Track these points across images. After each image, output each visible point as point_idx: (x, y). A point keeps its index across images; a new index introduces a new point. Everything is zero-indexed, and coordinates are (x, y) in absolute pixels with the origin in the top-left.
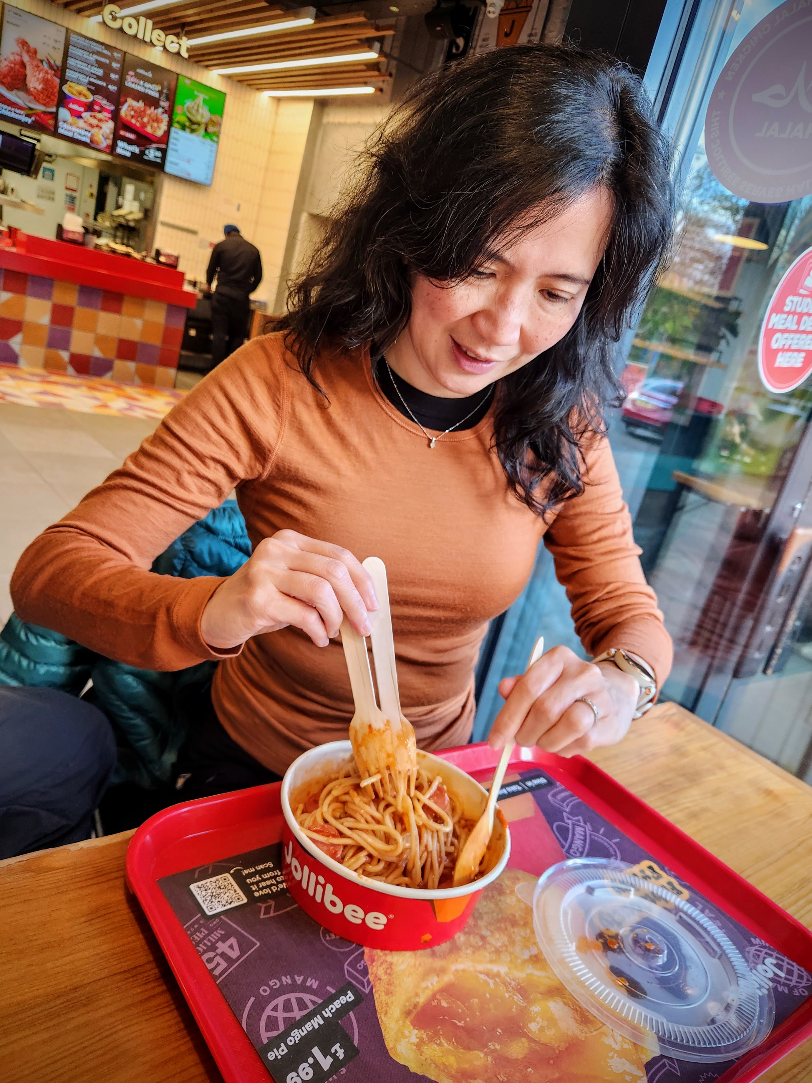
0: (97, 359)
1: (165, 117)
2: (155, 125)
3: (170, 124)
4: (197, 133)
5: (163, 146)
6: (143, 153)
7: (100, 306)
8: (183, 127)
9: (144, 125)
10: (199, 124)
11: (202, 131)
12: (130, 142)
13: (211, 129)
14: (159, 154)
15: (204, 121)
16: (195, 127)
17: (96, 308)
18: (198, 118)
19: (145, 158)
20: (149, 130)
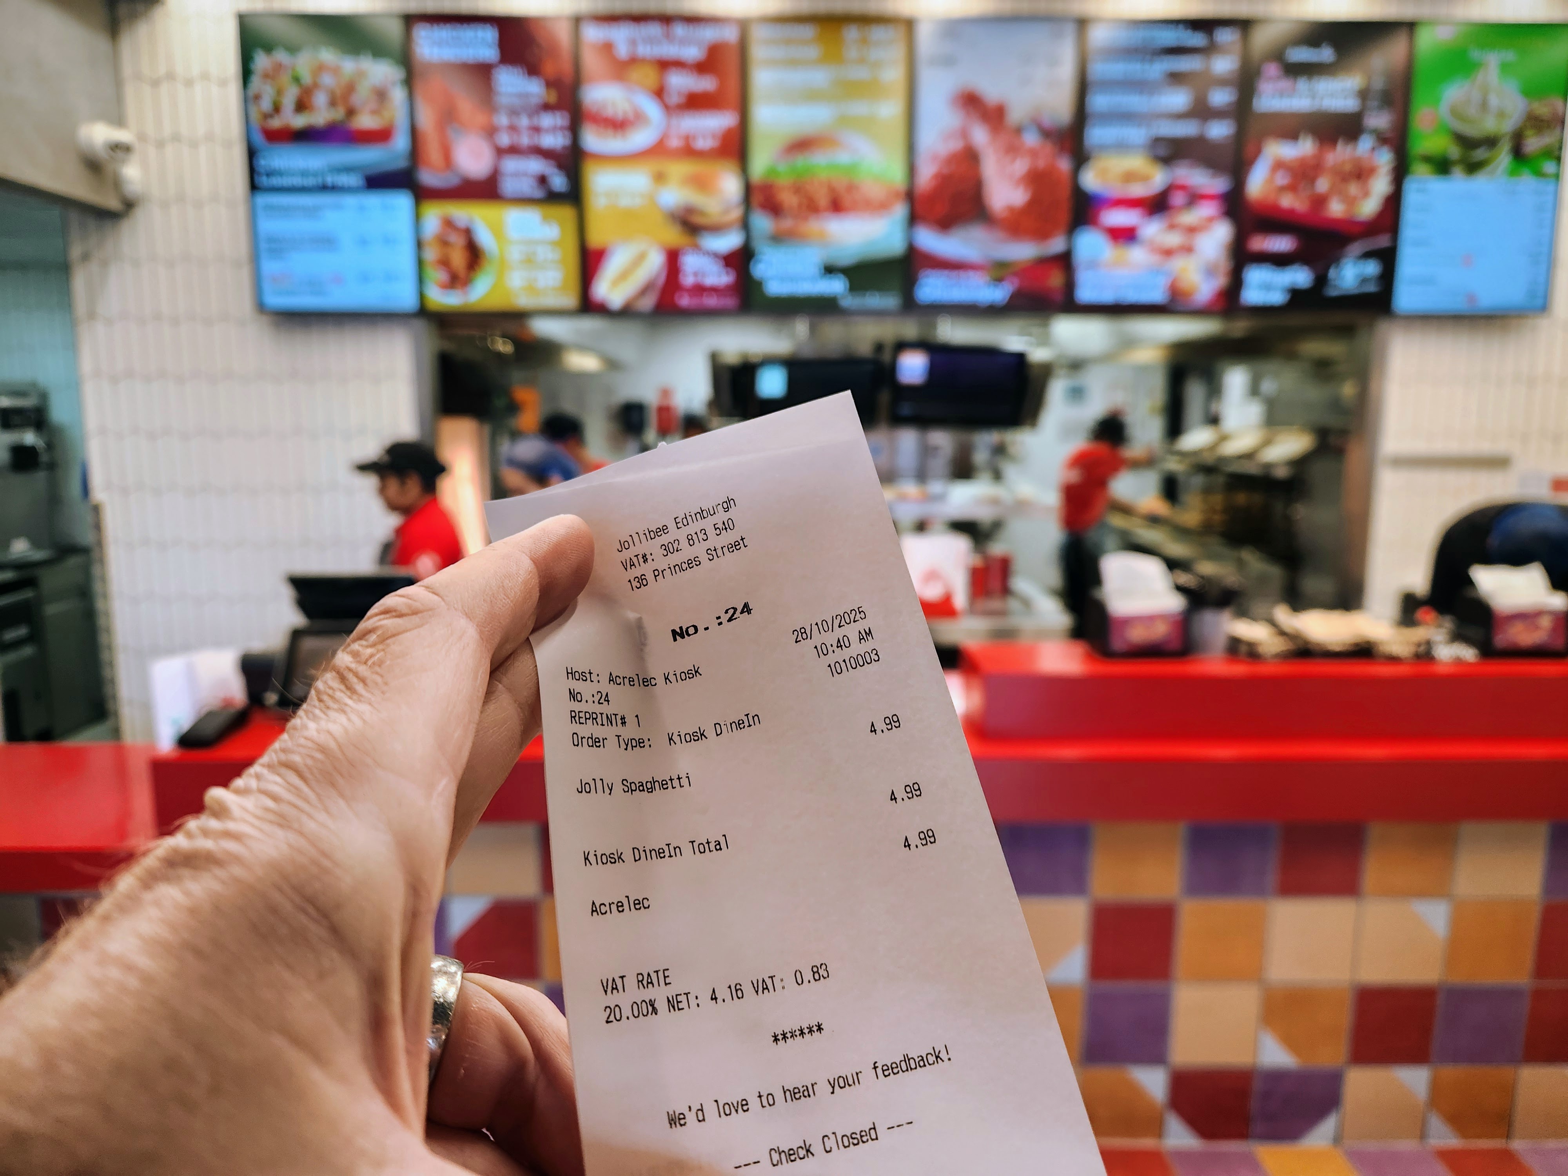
0: (1276, 1077)
1: (1384, 159)
2: (1353, 189)
3: (1400, 173)
4: (1488, 169)
5: (1383, 241)
6: (1321, 280)
7: (1272, 877)
8: (1442, 166)
9: (1320, 201)
10: (1491, 142)
11: (1503, 158)
12: (1280, 261)
13: (1533, 143)
14: (1372, 268)
15: (1507, 126)
16: (1480, 154)
17: (1259, 891)
18: (1489, 125)
19: (1332, 292)
20: (1336, 209)
